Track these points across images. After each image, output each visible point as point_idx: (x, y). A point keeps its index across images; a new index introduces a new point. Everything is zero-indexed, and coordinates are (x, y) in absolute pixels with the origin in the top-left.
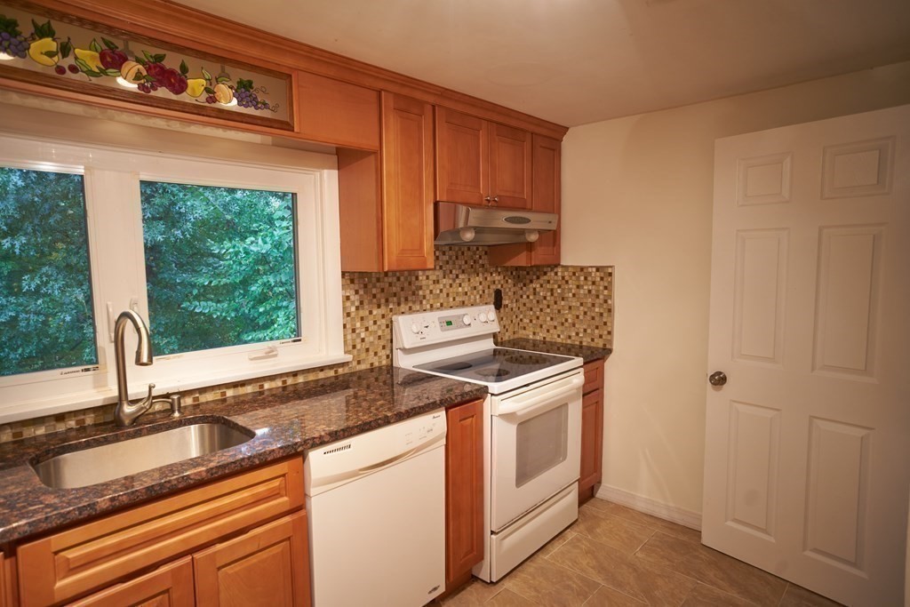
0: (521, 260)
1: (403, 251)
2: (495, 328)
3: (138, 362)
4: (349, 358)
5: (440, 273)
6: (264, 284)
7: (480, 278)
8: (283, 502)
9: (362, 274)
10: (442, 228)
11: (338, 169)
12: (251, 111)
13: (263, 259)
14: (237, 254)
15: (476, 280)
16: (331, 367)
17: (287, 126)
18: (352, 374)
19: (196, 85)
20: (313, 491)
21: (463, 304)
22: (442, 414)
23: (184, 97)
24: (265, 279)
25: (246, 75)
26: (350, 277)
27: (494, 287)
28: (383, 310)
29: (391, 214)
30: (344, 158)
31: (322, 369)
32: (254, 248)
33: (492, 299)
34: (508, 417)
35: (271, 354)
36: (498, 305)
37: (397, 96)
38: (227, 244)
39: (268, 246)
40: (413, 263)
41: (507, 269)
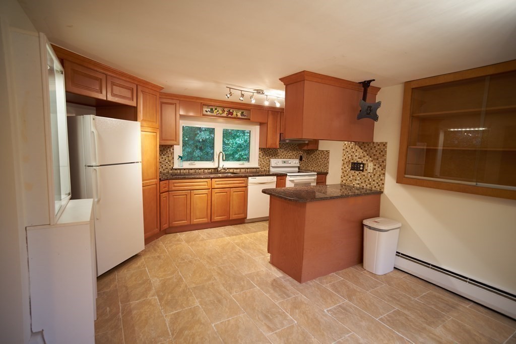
0: (305, 148)
1: (272, 144)
2: (298, 165)
3: (223, 160)
4: (259, 167)
5: (284, 150)
6: (240, 155)
7: (296, 152)
8: (243, 185)
9: (264, 149)
10: (282, 139)
11: (260, 125)
12: (243, 117)
13: (240, 146)
14: (233, 143)
15: (294, 153)
16: (255, 168)
17: (249, 119)
18: (260, 171)
19: (235, 113)
20: (249, 184)
21: (290, 158)
22: (276, 177)
23: (233, 116)
24: (240, 153)
25: (242, 111)
26: (261, 149)
27: (300, 155)
28: (268, 157)
29: (269, 136)
30: (261, 124)
31: (253, 168)
32: (238, 142)
33: (299, 158)
34: (292, 181)
35: (243, 164)
36: (301, 159)
37: (272, 111)
38: (231, 140)
39: (243, 142)
40: (274, 147)
41: (304, 150)
